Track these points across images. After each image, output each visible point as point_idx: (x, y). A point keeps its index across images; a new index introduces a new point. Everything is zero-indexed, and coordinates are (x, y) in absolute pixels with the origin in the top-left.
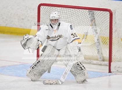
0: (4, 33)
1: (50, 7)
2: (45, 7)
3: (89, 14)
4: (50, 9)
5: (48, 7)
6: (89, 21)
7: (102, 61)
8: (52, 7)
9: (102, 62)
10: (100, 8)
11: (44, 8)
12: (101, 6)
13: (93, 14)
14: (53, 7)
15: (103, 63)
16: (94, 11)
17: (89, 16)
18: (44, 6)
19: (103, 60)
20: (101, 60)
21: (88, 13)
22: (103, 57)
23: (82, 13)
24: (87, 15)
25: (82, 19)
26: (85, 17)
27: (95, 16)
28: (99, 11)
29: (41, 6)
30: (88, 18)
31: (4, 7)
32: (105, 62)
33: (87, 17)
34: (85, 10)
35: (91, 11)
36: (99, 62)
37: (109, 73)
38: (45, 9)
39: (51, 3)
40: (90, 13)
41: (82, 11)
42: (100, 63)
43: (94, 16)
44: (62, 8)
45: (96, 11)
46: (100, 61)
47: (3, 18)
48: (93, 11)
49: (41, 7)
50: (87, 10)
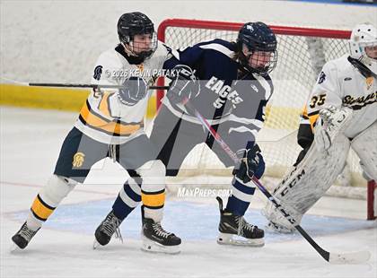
0: (60, 109)
1: (193, 30)
2: (178, 29)
3: (309, 48)
4: (194, 36)
5: (187, 29)
6: (310, 69)
7: (347, 185)
8: (198, 31)
9: (348, 188)
10: (340, 29)
11: (177, 32)
12: (344, 25)
13: (321, 47)
14: (204, 30)
15: (352, 191)
16: (323, 39)
17: (308, 55)
18: (175, 28)
19: (352, 183)
20: (345, 181)
21: (306, 46)
22: (351, 174)
23: (288, 46)
24: (304, 51)
25: (288, 64)
26: (296, 57)
27: (326, 55)
28: (339, 40)
29: (168, 28)
30: (307, 60)
31: (61, 33)
32: (357, 189)
33: (302, 56)
34: (296, 38)
35: (314, 38)
36: (338, 188)
37: (368, 219)
38: (179, 37)
39: (197, 19)
40: (311, 44)
41: (289, 41)
42: (341, 192)
43: (324, 55)
44: (230, 32)
45: (329, 40)
46: (342, 185)
47: (58, 65)
48: (319, 38)
49: (166, 31)
50: (303, 38)
